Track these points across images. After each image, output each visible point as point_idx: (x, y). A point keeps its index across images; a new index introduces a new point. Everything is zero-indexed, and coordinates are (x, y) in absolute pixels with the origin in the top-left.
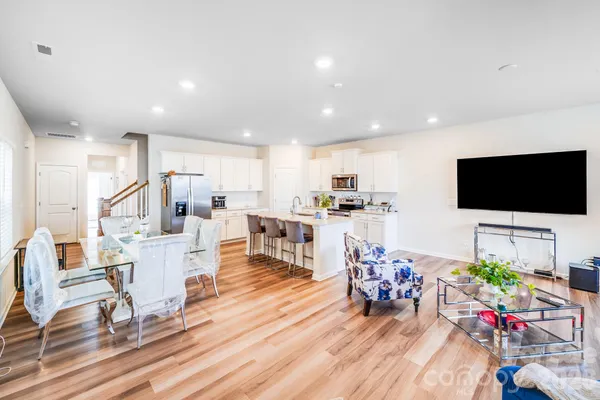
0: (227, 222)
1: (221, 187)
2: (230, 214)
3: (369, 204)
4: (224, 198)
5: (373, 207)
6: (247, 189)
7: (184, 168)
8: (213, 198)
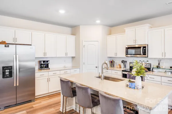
0: (48, 80)
1: (45, 54)
2: (51, 73)
3: (158, 67)
4: (47, 62)
5: (160, 70)
6: (64, 56)
7: (15, 39)
8: (40, 62)
